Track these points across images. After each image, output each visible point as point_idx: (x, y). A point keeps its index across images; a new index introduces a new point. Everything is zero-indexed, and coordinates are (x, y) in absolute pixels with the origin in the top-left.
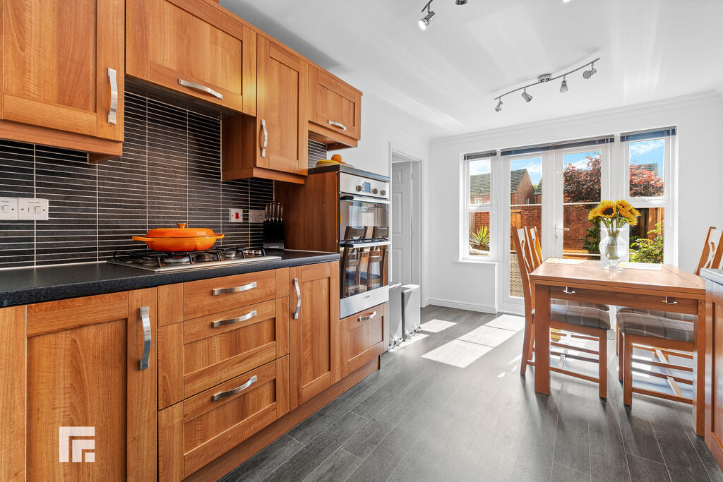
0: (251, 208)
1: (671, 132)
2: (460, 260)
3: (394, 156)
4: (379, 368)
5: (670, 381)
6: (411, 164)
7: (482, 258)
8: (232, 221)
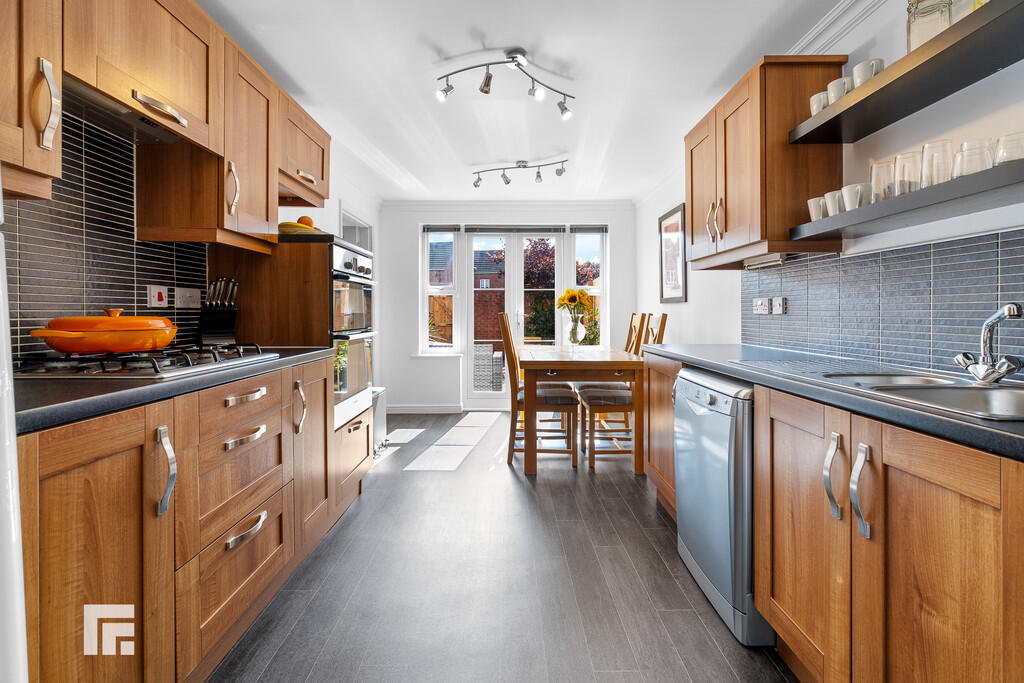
0: (178, 286)
1: (603, 229)
2: (420, 354)
3: (345, 219)
4: (360, 492)
5: (615, 442)
6: (357, 230)
7: (443, 351)
8: (153, 306)
